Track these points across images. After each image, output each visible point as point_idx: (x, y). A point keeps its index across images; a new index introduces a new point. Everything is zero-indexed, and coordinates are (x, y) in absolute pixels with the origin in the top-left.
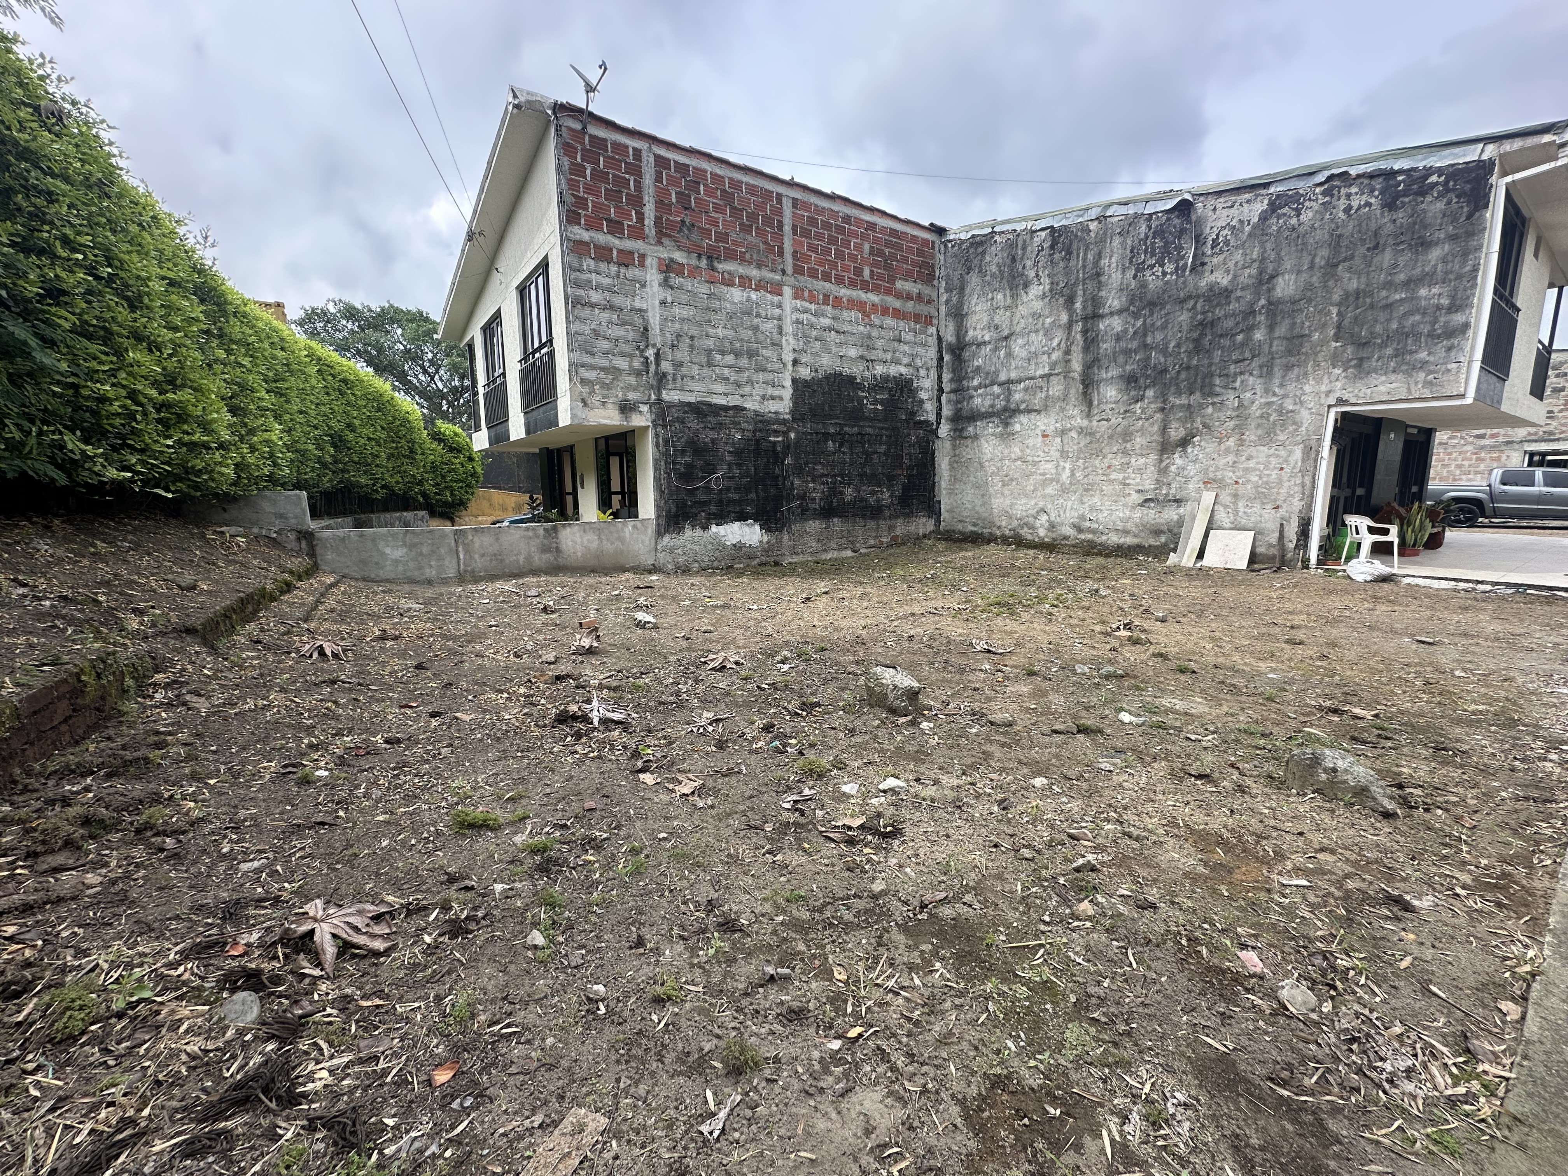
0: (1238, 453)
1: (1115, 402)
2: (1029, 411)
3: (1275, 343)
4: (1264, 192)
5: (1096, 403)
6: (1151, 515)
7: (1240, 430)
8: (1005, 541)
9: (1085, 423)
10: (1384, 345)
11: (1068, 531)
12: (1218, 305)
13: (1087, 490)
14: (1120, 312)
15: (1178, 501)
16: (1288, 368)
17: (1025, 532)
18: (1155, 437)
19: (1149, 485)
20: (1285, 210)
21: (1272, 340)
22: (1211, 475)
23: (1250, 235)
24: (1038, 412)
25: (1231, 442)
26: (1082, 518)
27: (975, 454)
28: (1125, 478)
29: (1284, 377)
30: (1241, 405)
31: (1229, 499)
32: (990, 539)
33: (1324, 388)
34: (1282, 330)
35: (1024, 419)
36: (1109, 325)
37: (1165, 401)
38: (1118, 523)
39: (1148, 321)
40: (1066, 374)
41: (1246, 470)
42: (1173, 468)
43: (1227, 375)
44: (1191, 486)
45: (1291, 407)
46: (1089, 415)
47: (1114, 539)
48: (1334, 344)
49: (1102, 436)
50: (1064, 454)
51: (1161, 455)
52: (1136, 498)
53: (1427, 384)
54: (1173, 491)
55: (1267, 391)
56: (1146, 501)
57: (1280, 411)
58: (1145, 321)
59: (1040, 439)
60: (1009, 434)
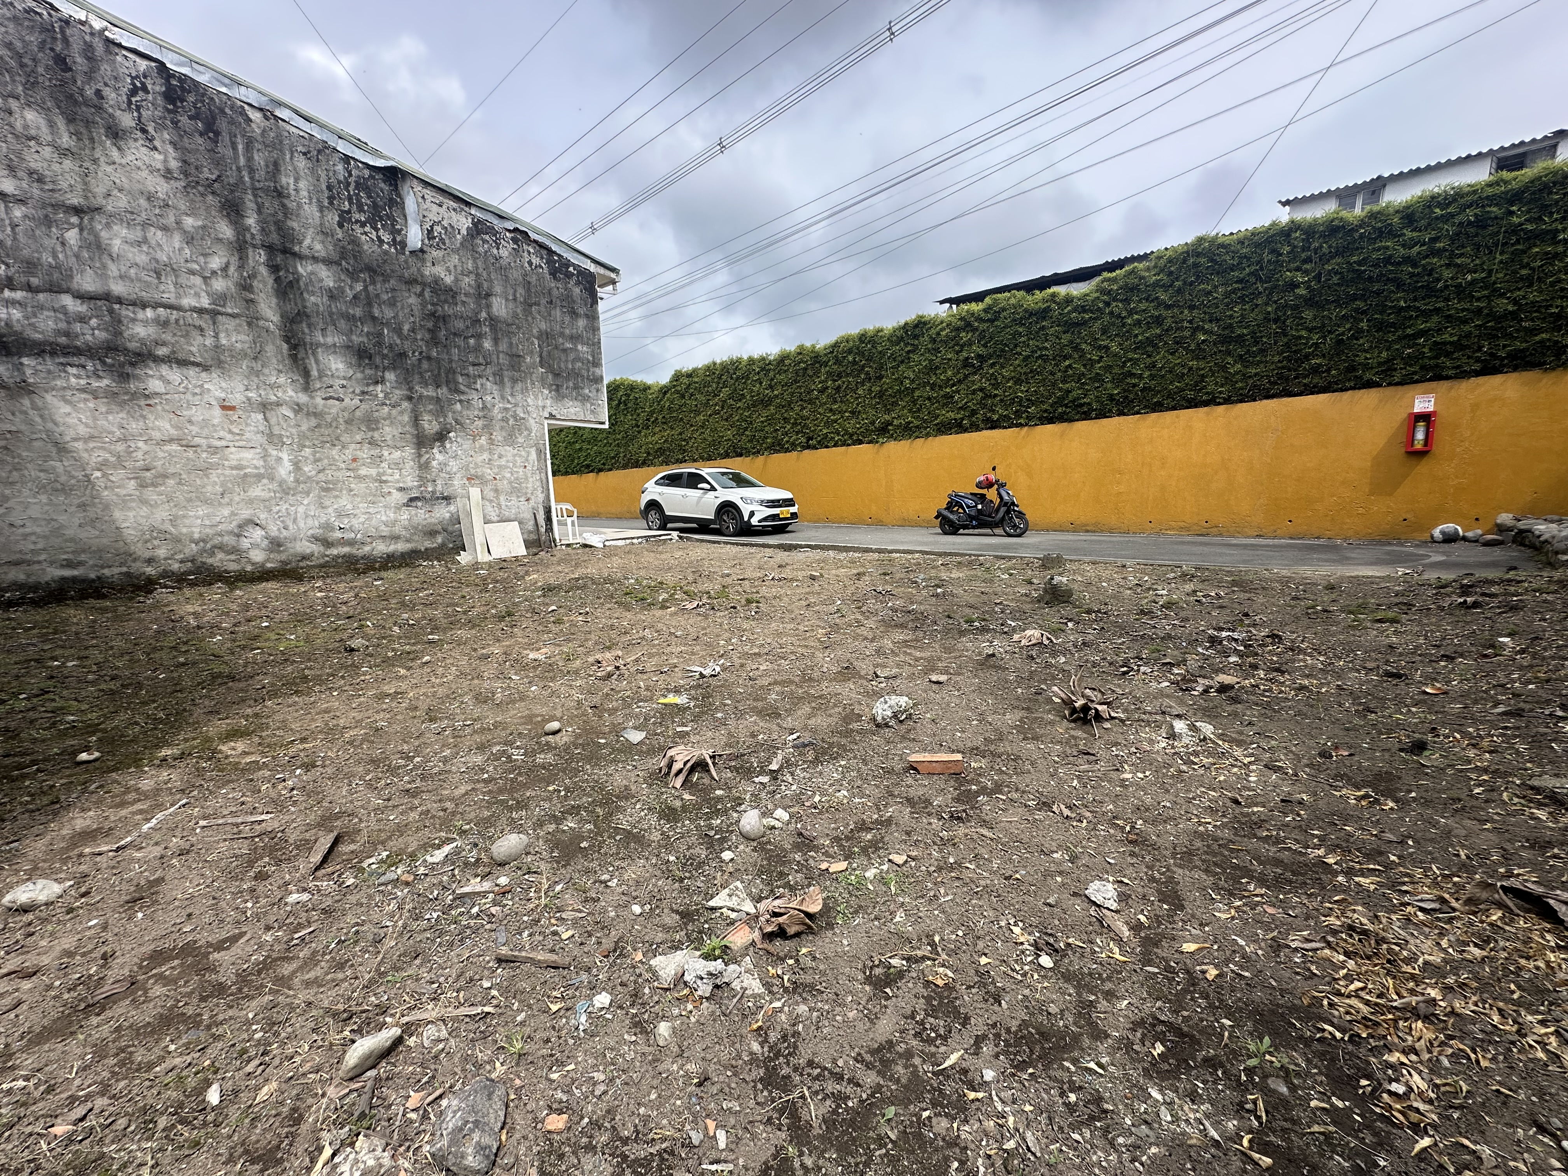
0: (491, 452)
1: (345, 378)
2: (183, 363)
3: (501, 355)
4: (467, 209)
5: (315, 373)
6: (421, 515)
7: (488, 428)
8: (180, 580)
9: (303, 398)
10: (567, 379)
11: (305, 547)
12: (446, 301)
13: (327, 490)
14: (328, 262)
15: (447, 499)
16: (514, 381)
17: (218, 560)
18: (408, 428)
19: (411, 481)
20: (487, 237)
21: (498, 352)
22: (473, 471)
23: (461, 244)
24: (206, 368)
25: (483, 441)
26: (328, 527)
27: (31, 423)
28: (379, 474)
29: (512, 388)
30: (484, 408)
31: (492, 494)
32: (147, 585)
33: (540, 403)
34: (503, 346)
35: (174, 375)
36: (312, 273)
37: (411, 389)
38: (383, 527)
39: (371, 288)
40: (253, 321)
41: (500, 467)
42: (434, 463)
43: (468, 375)
44: (456, 483)
45: (522, 415)
46: (306, 388)
47: (381, 548)
48: (541, 370)
49: (335, 419)
50: (274, 439)
51: (419, 449)
52: (399, 497)
53: (592, 412)
54: (439, 488)
55: (503, 397)
56: (412, 500)
57: (515, 417)
58: (366, 287)
59: (217, 412)
60: (134, 396)
